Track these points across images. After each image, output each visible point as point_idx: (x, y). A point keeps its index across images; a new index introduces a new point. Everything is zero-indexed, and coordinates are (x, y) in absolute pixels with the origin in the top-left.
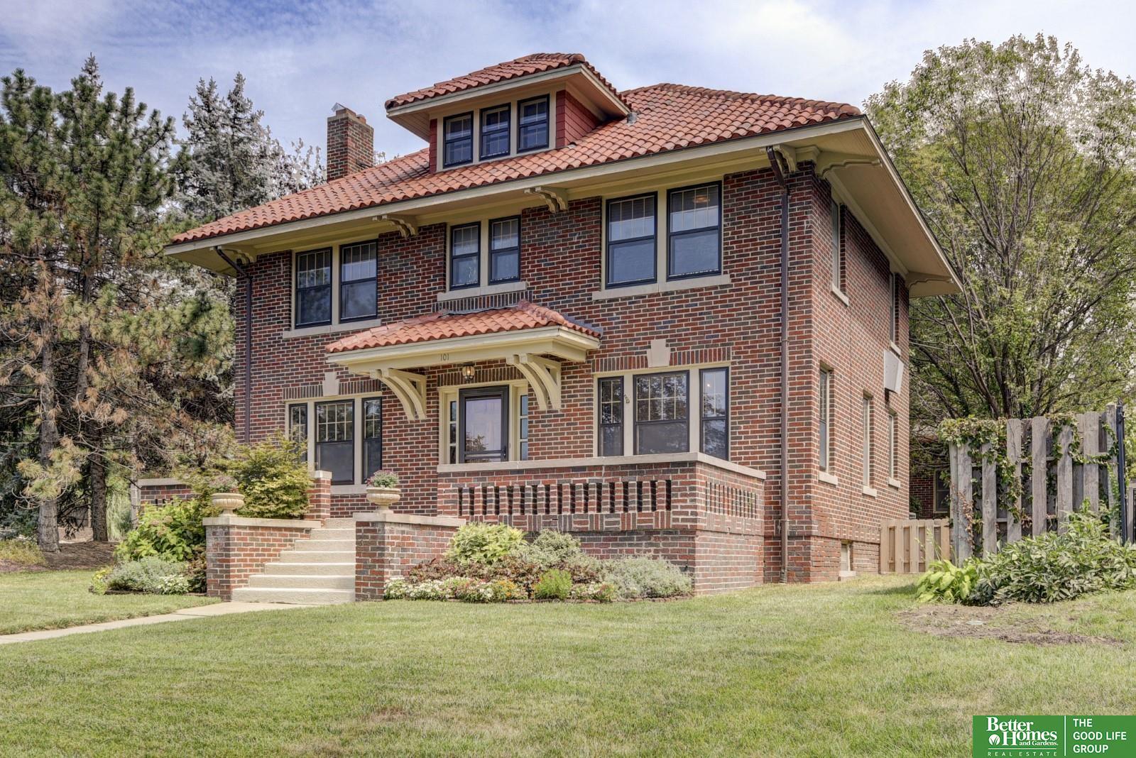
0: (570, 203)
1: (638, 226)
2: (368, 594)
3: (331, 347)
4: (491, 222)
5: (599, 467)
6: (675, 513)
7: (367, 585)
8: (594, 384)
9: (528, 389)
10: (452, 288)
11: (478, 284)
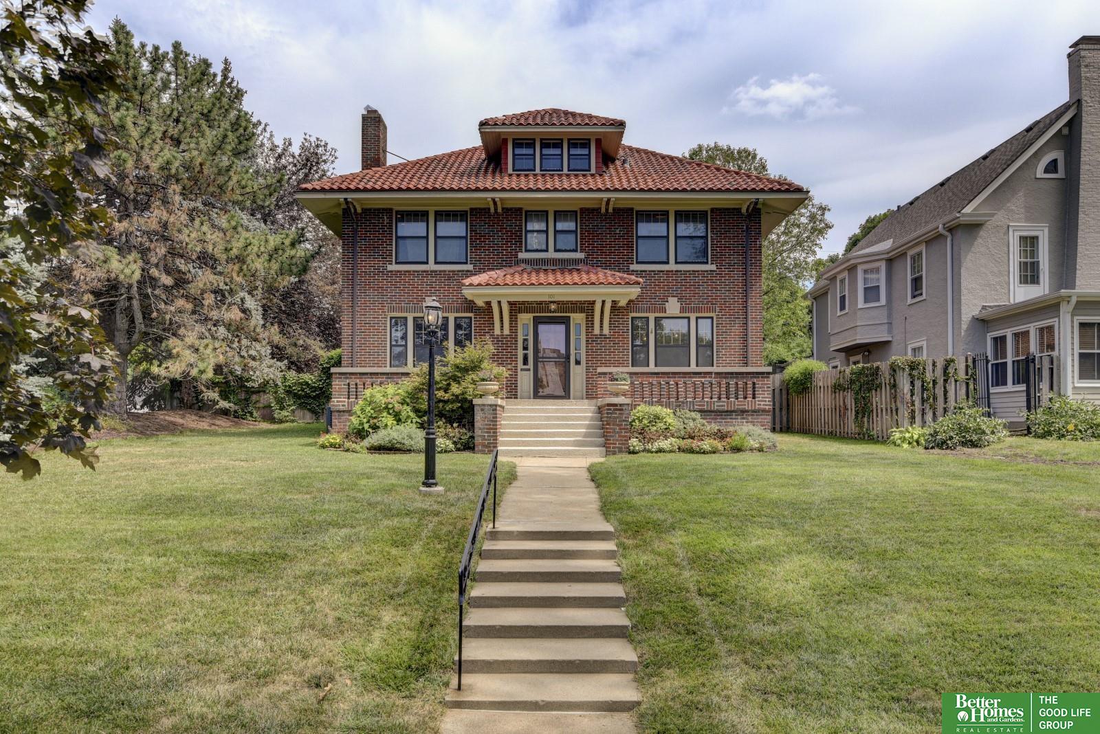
0: (614, 209)
1: (657, 228)
2: (617, 450)
3: (467, 281)
4: (555, 212)
5: (711, 373)
6: (759, 401)
7: (615, 444)
8: (630, 320)
9: (585, 320)
10: (527, 251)
11: (547, 250)
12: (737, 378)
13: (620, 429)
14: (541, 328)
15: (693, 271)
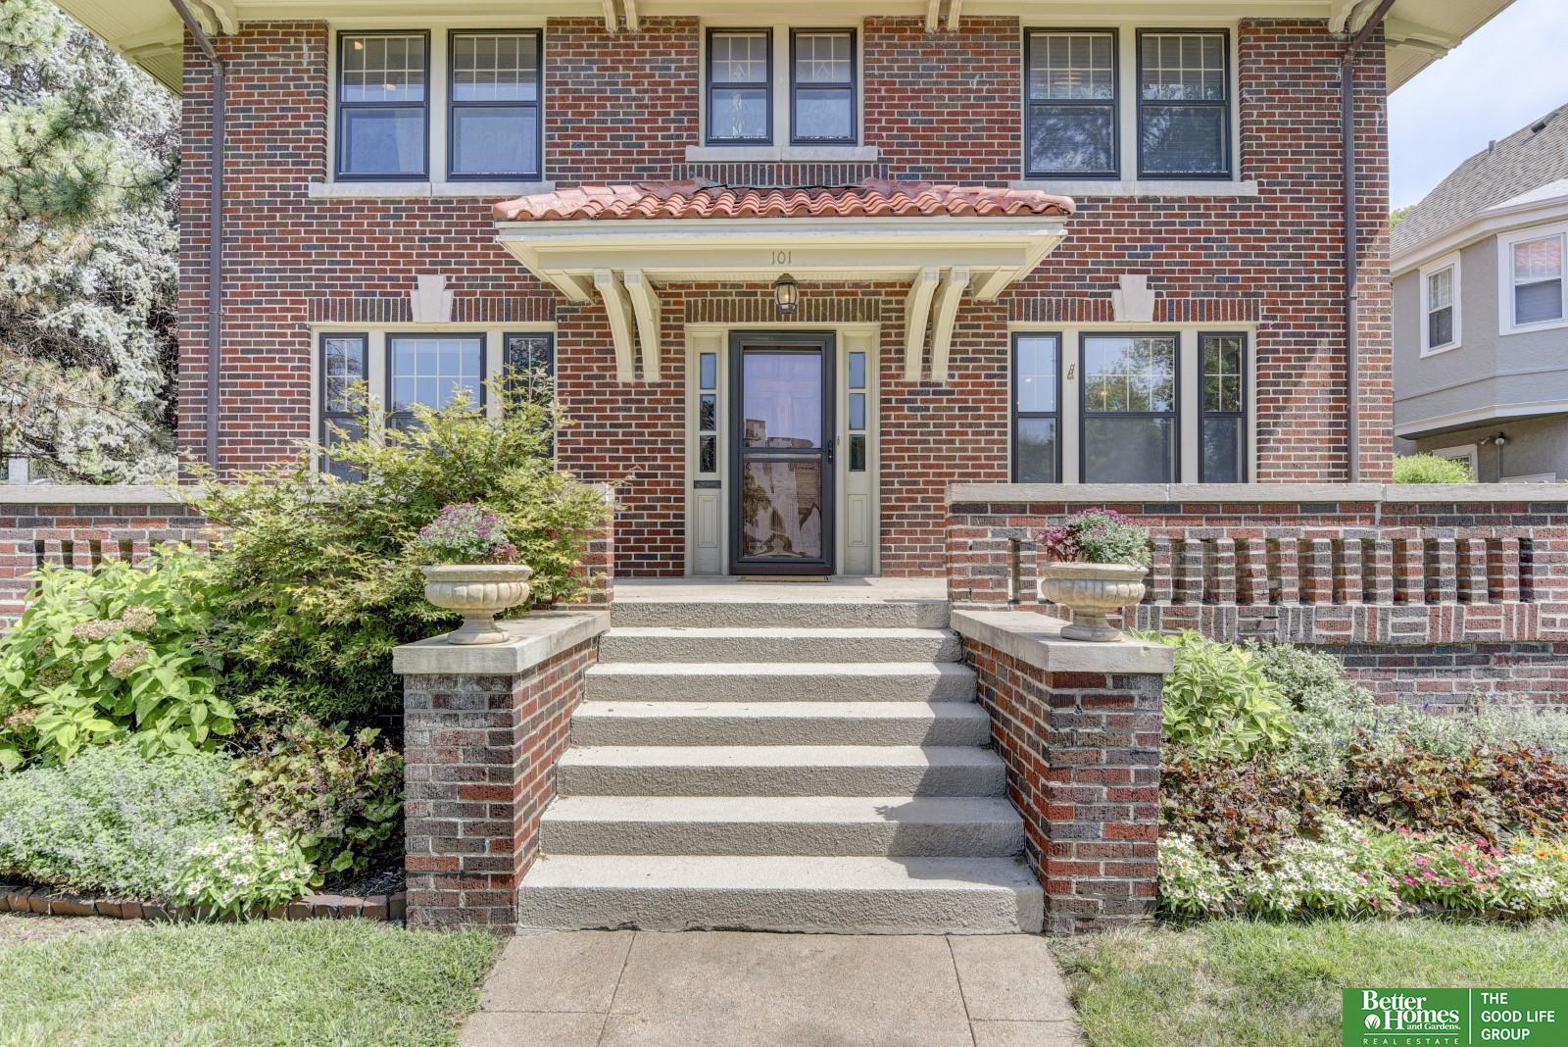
0: (965, 21)
2: (1099, 901)
4: (794, 31)
6: (1546, 607)
7: (1092, 870)
8: (1009, 340)
9: (877, 340)
10: (711, 142)
11: (768, 141)
12: (1464, 522)
13: (1118, 796)
14: (753, 364)
15: (1193, 199)
